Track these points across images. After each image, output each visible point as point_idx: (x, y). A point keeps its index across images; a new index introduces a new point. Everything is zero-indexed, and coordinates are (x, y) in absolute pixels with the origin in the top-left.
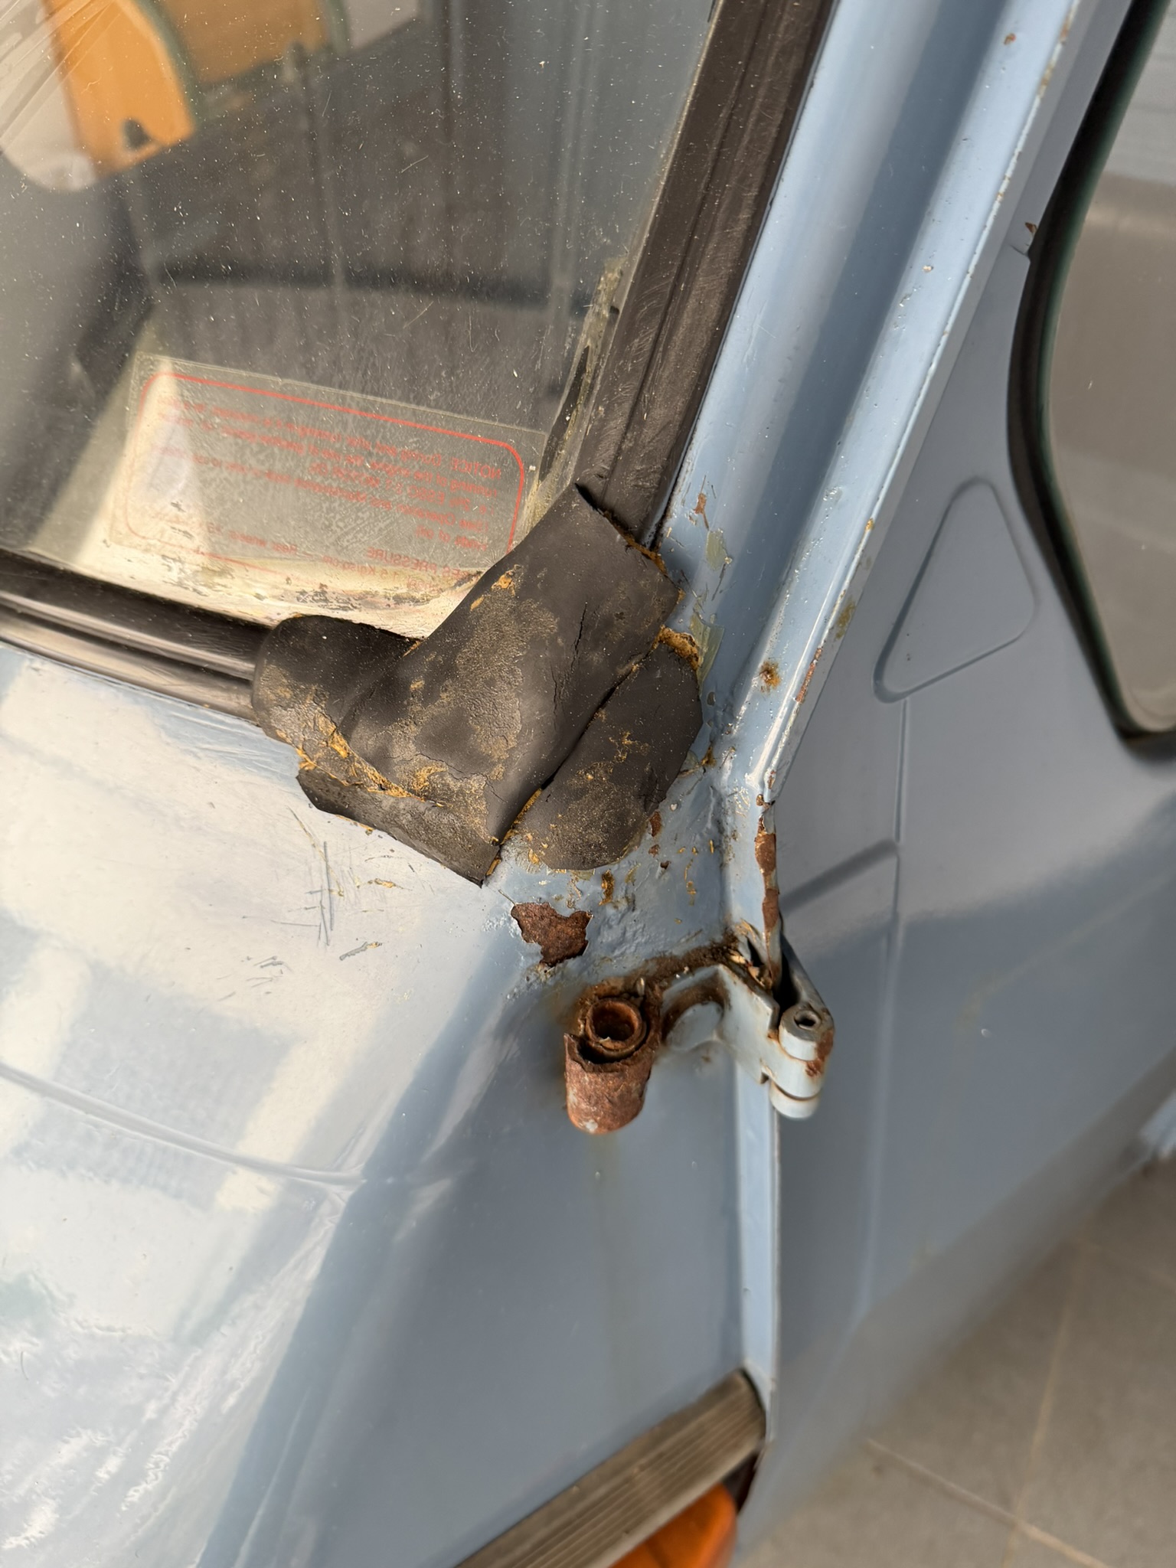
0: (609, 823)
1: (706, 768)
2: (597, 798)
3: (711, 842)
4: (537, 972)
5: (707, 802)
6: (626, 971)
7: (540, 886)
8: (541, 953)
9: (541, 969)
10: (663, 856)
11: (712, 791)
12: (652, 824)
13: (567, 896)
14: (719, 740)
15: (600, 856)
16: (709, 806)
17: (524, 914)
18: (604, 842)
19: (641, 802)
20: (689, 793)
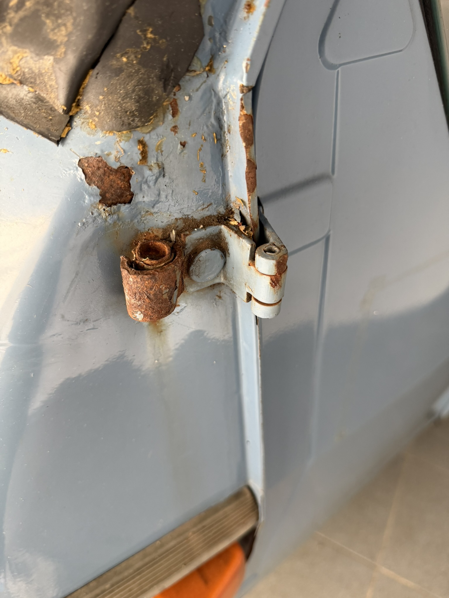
0: (139, 95)
1: (209, 75)
2: (130, 76)
3: (215, 135)
4: (98, 209)
5: (210, 102)
6: (163, 224)
7: (96, 145)
8: (100, 195)
9: (101, 207)
10: (182, 136)
11: (213, 93)
12: (172, 107)
13: (114, 153)
14: (218, 57)
15: (133, 121)
16: (212, 105)
17: (86, 165)
18: (137, 110)
19: (161, 83)
20: (197, 90)
